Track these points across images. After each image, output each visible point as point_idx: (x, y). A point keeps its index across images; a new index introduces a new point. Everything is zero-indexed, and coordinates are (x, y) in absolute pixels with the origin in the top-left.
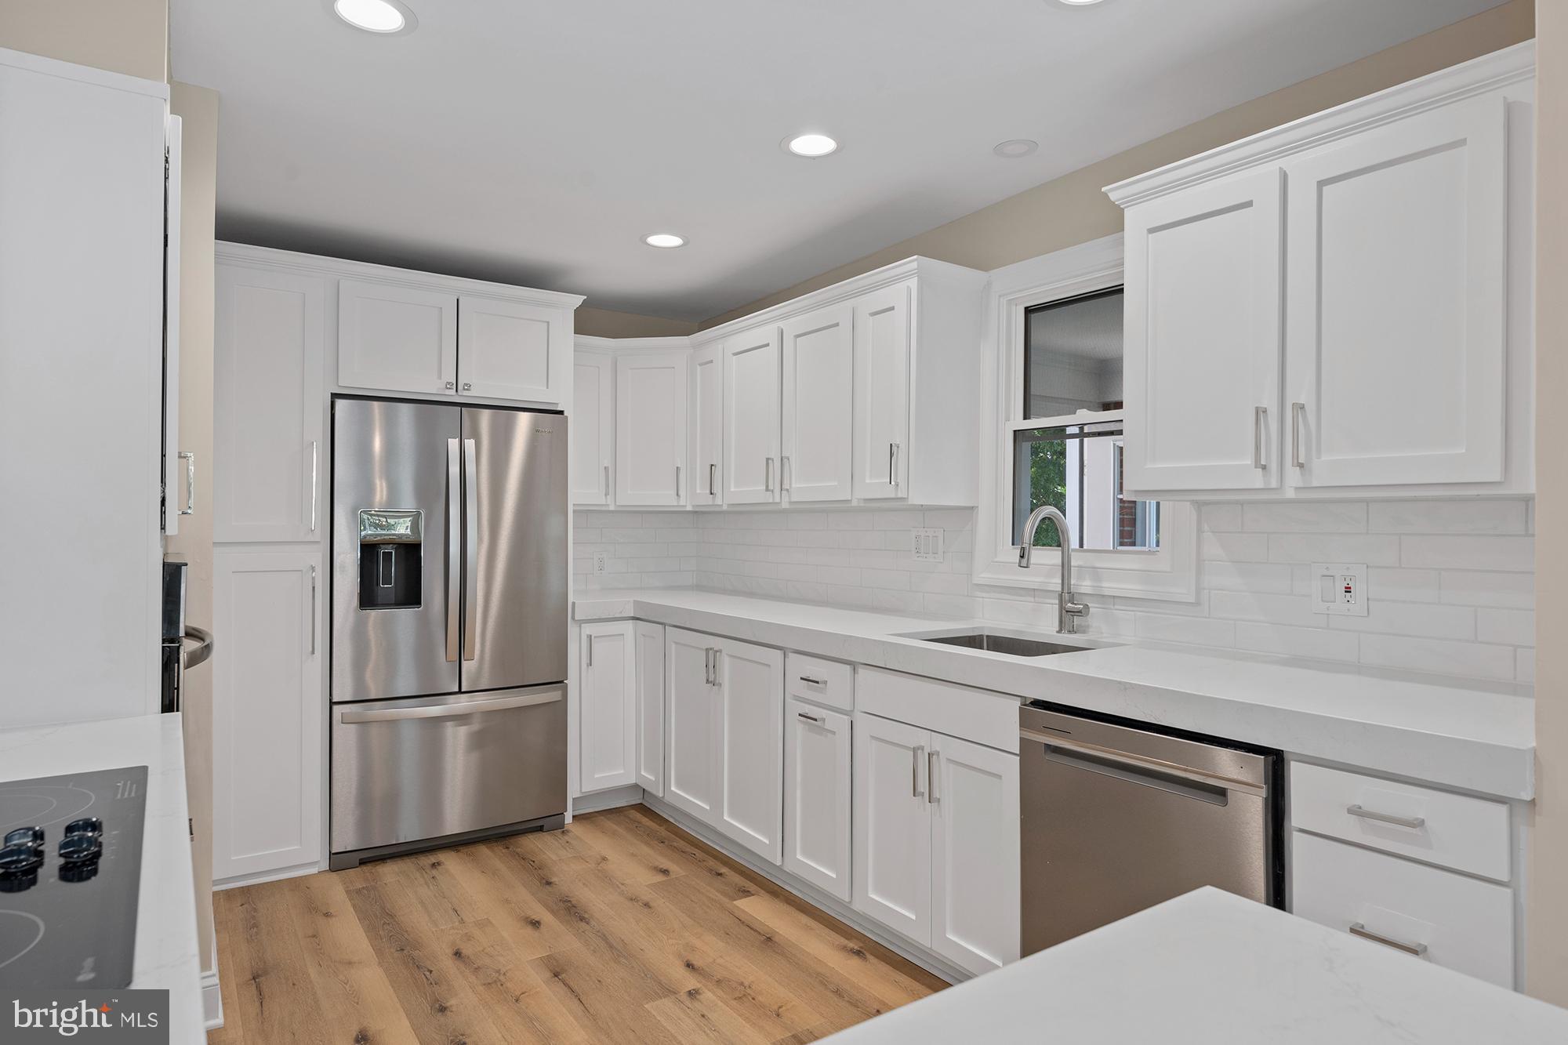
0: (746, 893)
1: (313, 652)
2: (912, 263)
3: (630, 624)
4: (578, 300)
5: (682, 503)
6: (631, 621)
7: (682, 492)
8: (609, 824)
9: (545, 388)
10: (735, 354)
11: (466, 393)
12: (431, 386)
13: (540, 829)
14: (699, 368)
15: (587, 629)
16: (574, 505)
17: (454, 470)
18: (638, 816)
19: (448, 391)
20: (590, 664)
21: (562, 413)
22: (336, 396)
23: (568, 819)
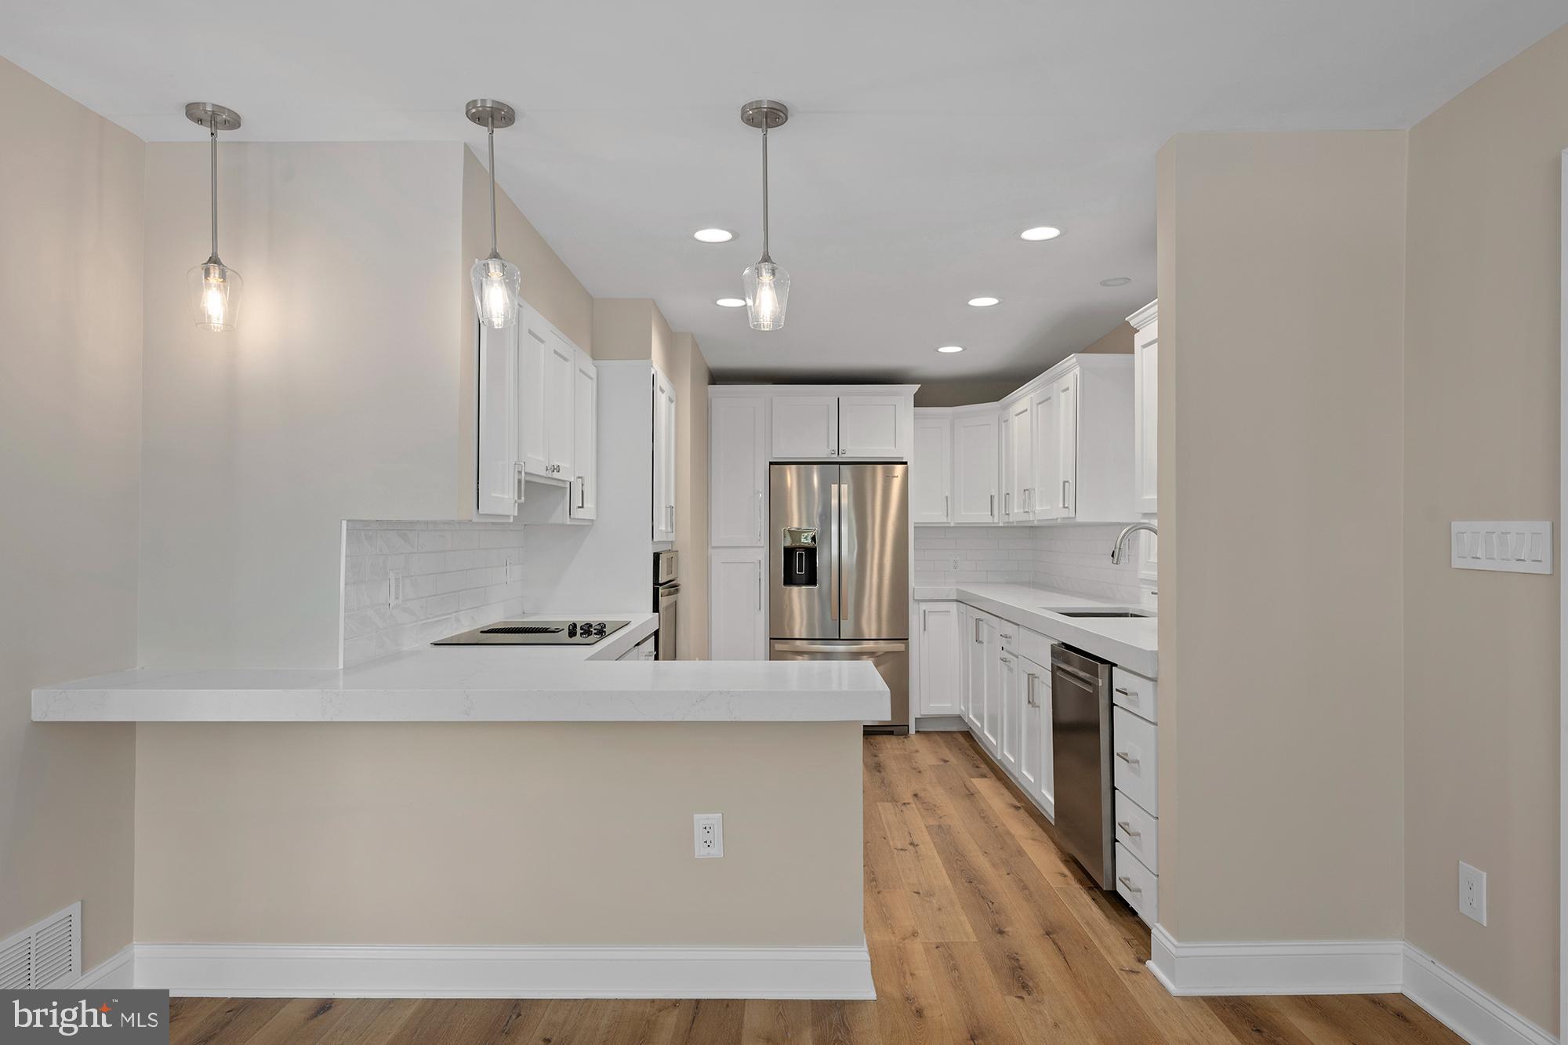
0: (983, 776)
1: (760, 609)
2: (1072, 359)
3: (955, 604)
4: (916, 388)
5: (996, 520)
6: (955, 603)
7: (996, 512)
8: (938, 738)
9: (894, 448)
10: (1017, 415)
11: (843, 455)
12: (823, 453)
13: (891, 733)
14: (1004, 424)
15: (924, 606)
16: (915, 523)
17: (834, 502)
18: (961, 739)
19: (833, 456)
20: (925, 630)
21: (906, 463)
22: (771, 463)
23: (912, 730)
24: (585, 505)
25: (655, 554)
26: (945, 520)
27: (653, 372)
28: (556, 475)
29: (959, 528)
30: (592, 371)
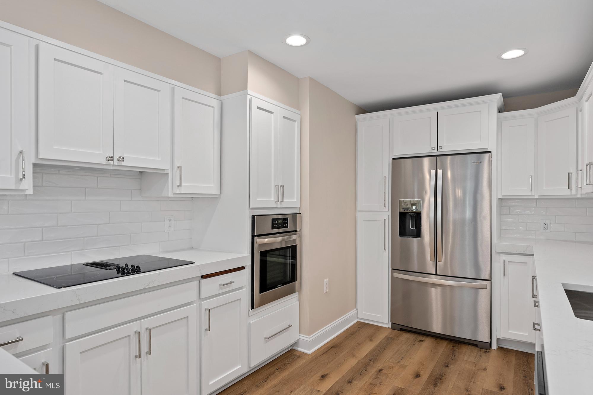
1: (385, 250)
4: (499, 96)
5: (573, 193)
7: (573, 187)
9: (480, 142)
11: (441, 150)
13: (476, 345)
15: (504, 257)
17: (433, 183)
19: (433, 151)
20: (504, 275)
21: (490, 152)
22: (393, 159)
23: (494, 346)
24: (182, 184)
25: (252, 215)
26: (530, 194)
27: (249, 97)
28: (123, 163)
29: (542, 199)
30: (215, 103)
